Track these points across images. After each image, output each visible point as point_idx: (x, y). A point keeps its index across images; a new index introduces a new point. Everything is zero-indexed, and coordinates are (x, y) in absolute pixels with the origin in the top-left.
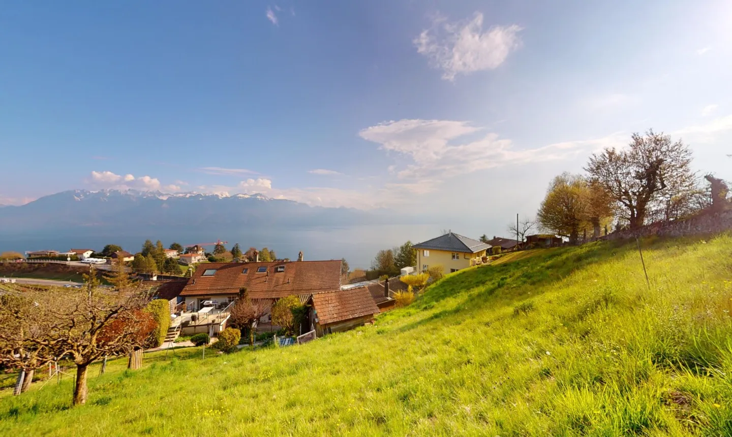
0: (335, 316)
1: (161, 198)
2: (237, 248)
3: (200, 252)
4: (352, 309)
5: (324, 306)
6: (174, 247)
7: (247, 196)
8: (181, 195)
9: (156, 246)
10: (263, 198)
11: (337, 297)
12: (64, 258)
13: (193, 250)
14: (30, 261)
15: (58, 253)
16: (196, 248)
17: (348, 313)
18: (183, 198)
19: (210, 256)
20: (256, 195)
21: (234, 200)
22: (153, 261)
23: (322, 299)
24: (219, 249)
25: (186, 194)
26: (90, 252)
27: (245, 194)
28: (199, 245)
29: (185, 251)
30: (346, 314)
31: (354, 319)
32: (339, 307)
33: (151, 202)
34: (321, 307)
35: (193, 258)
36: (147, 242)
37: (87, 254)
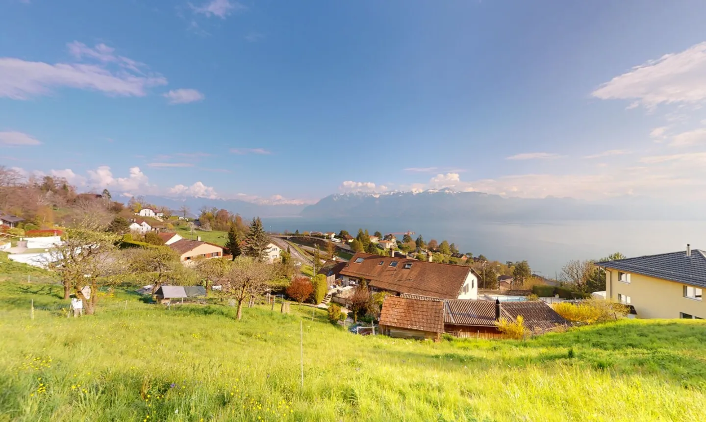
0: (395, 321)
1: (375, 196)
2: (421, 238)
3: (393, 240)
4: (416, 320)
5: (390, 309)
6: (377, 235)
7: (436, 191)
8: (387, 193)
9: (364, 233)
10: (451, 192)
11: (406, 305)
12: (323, 237)
13: (388, 238)
14: (312, 237)
15: (322, 234)
16: (390, 236)
17: (409, 322)
18: (389, 195)
19: (399, 244)
20: (445, 189)
21: (425, 196)
22: (362, 244)
23: (392, 302)
24: (407, 238)
25: (391, 192)
26: (334, 234)
27: (434, 189)
28: (392, 234)
29: (384, 238)
30: (406, 322)
31: (411, 330)
32: (403, 314)
33: (369, 200)
34: (387, 309)
35: (387, 244)
36: (360, 230)
37: (333, 235)
